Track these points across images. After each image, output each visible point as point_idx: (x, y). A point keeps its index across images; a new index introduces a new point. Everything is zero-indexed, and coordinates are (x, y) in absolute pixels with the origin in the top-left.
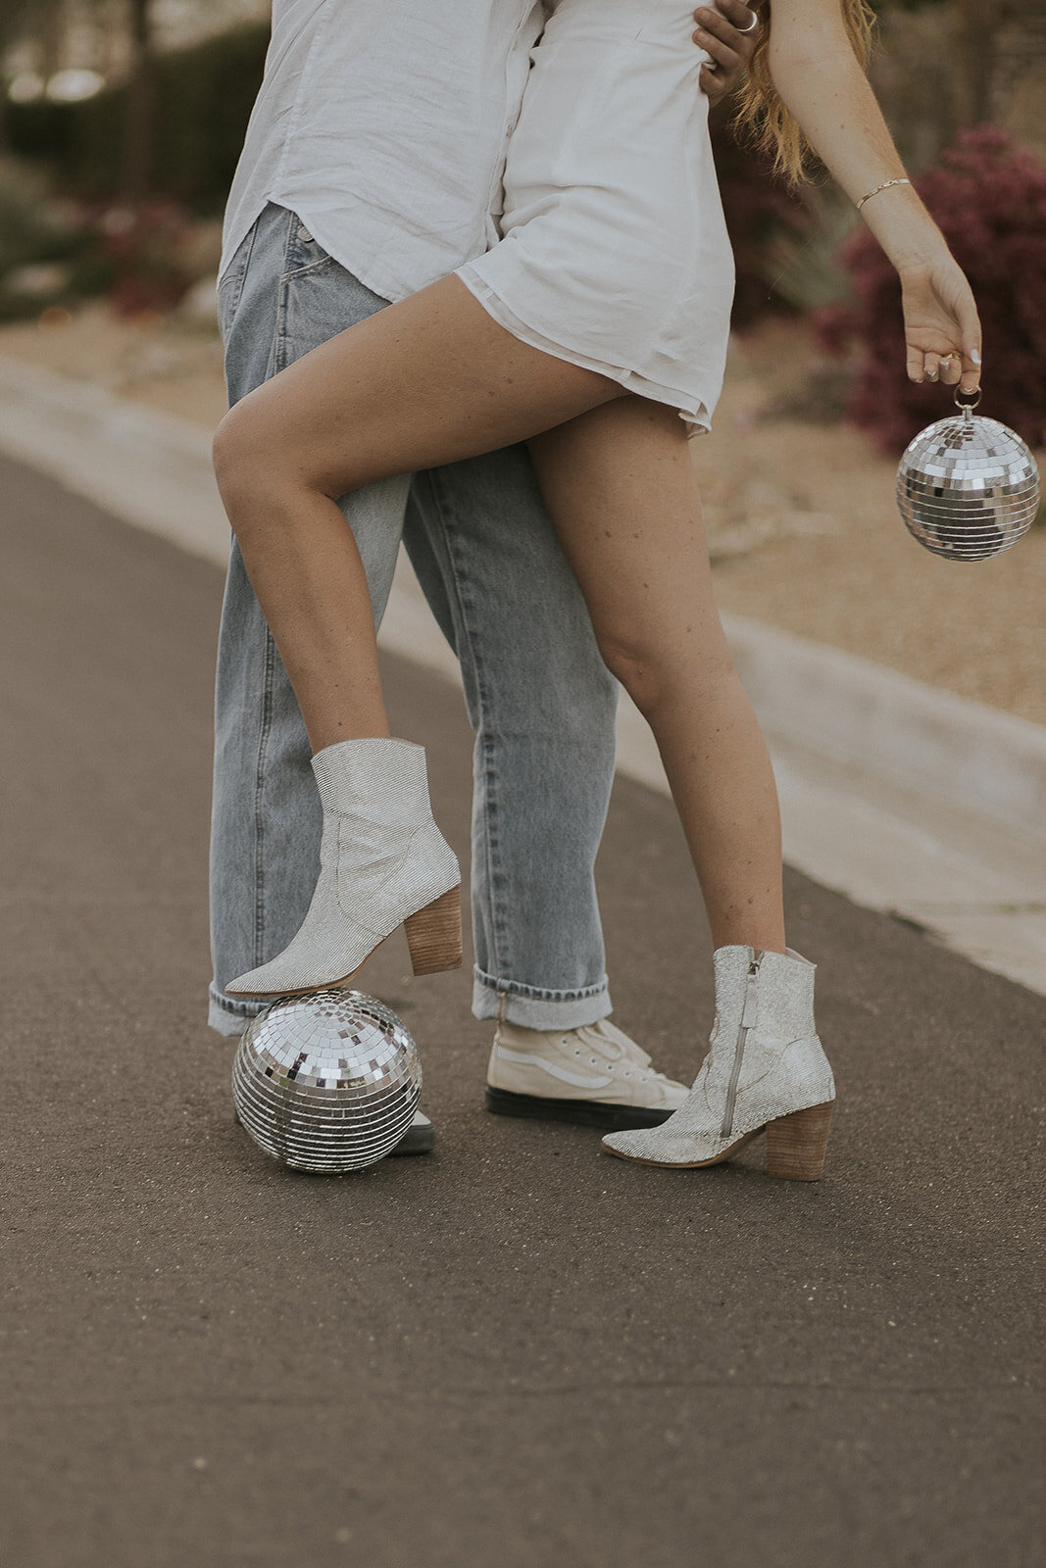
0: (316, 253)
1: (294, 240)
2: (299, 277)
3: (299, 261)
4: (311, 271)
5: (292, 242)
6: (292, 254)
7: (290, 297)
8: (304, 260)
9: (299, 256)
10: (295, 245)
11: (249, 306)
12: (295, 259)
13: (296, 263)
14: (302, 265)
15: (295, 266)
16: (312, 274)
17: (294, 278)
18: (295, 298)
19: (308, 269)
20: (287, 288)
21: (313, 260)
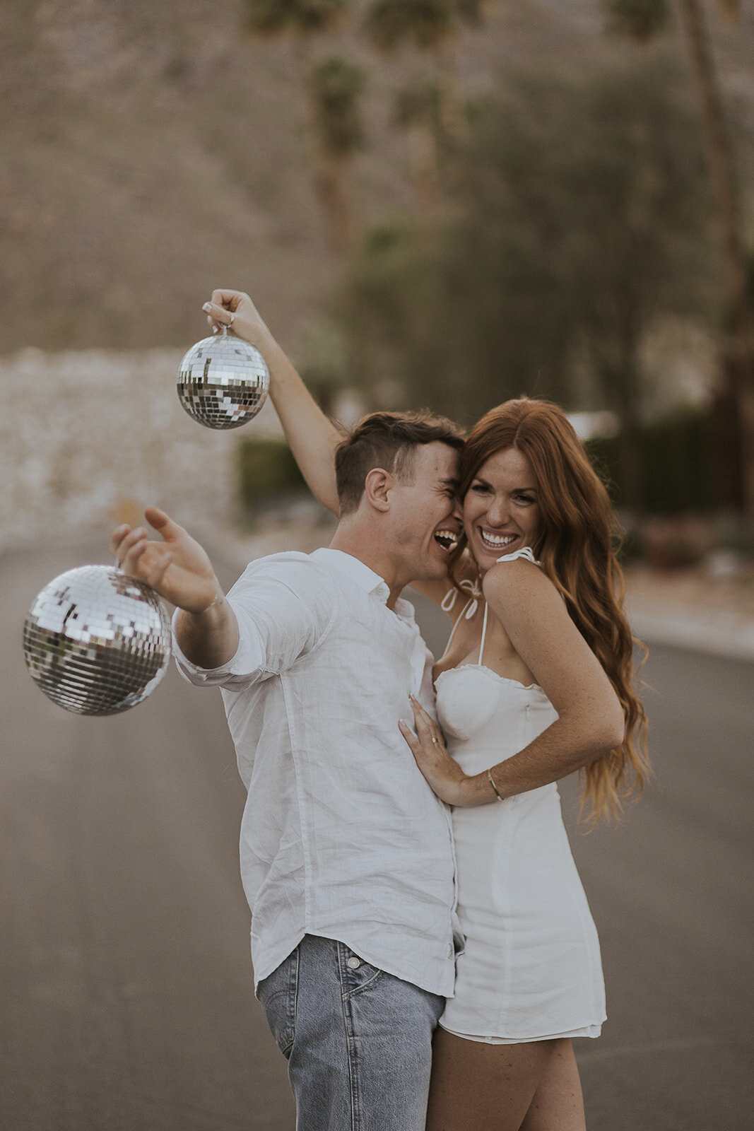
0: (366, 975)
1: (346, 969)
2: (356, 994)
3: (354, 983)
4: (366, 988)
6: (347, 979)
7: (353, 1009)
8: (357, 982)
9: (352, 979)
10: (347, 973)
12: (350, 982)
13: (351, 984)
14: (357, 985)
15: (351, 987)
16: (366, 990)
17: (353, 996)
18: (356, 1009)
19: (362, 988)
20: (349, 1003)
21: (364, 980)
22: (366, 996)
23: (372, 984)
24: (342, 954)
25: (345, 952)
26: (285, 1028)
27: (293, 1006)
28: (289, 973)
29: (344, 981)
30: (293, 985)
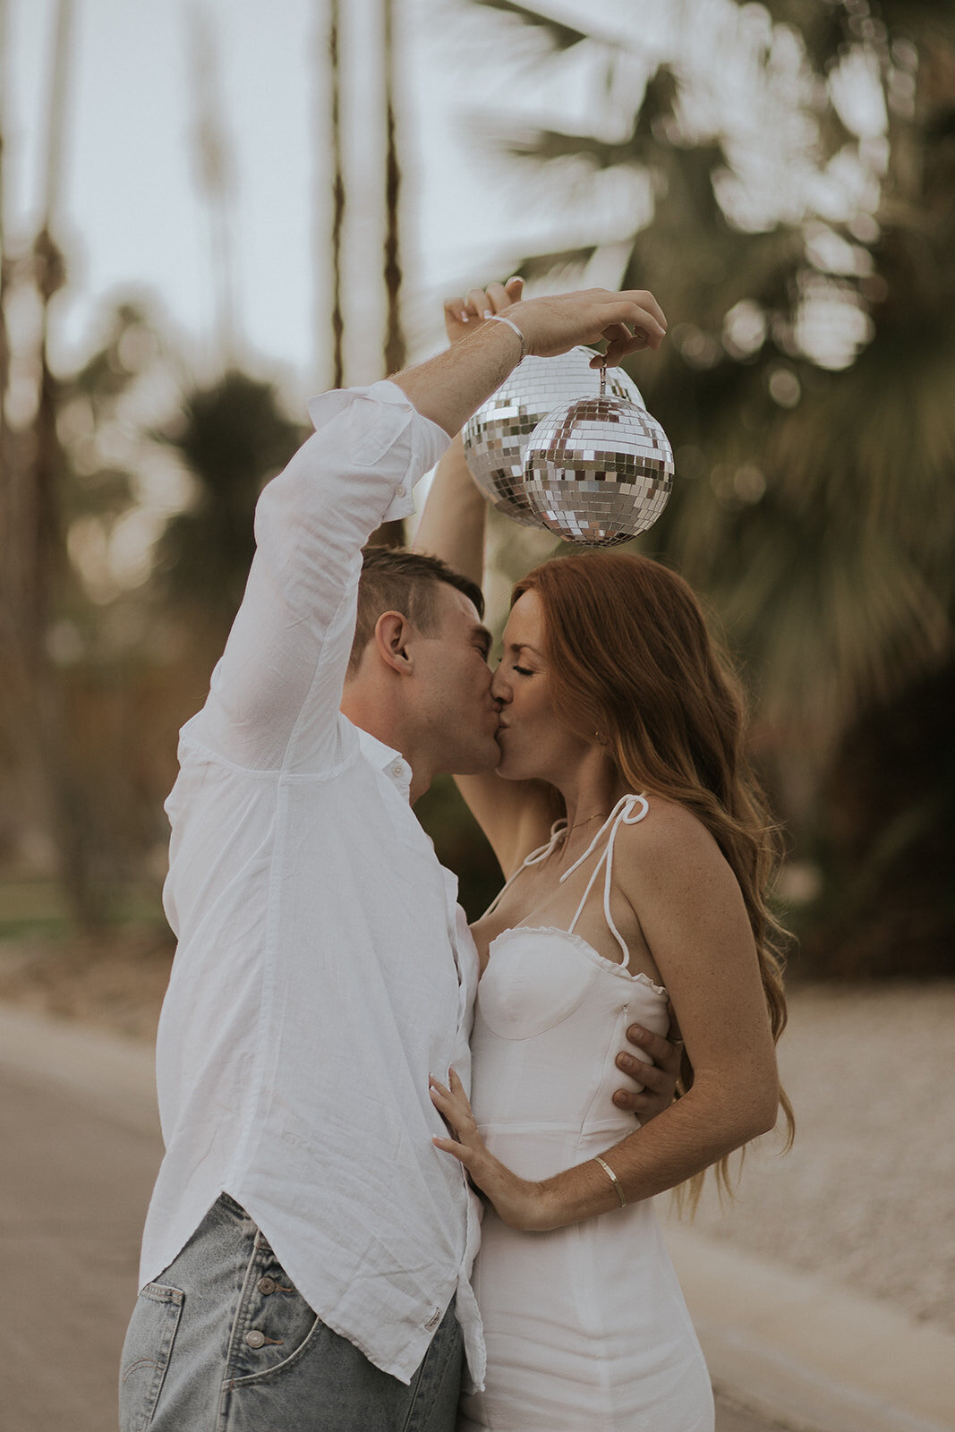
0: (265, 1360)
1: (239, 1344)
2: (244, 1385)
3: (244, 1368)
4: (260, 1380)
5: (236, 1346)
6: (235, 1359)
7: (233, 1406)
8: (249, 1367)
9: (243, 1361)
10: (239, 1350)
11: (175, 1402)
12: (239, 1365)
13: (240, 1369)
14: (247, 1372)
15: (239, 1373)
16: (259, 1383)
17: (239, 1386)
18: (238, 1408)
19: (255, 1378)
20: (229, 1396)
21: (261, 1368)
22: (257, 1392)
23: (270, 1376)
24: (241, 1321)
25: (245, 1319)
26: (137, 1414)
27: (156, 1386)
28: (162, 1335)
29: (230, 1361)
30: (164, 1355)
